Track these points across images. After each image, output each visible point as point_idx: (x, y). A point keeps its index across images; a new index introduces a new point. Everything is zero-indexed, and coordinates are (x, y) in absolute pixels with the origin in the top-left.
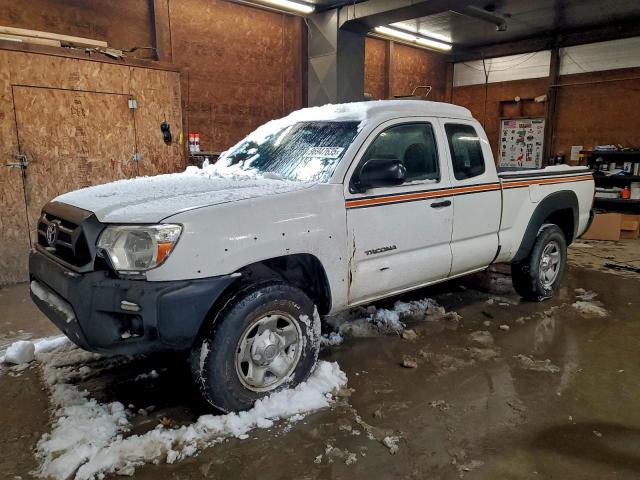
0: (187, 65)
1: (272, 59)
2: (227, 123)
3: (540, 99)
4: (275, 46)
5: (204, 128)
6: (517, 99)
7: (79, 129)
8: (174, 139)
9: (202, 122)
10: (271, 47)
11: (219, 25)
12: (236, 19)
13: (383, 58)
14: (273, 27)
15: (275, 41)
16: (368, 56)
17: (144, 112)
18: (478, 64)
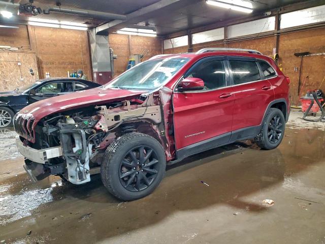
0: (43, 50)
1: (77, 45)
2: (60, 68)
5: (51, 70)
8: (35, 74)
9: (50, 68)
10: (76, 41)
11: (54, 36)
12: (62, 34)
13: (128, 41)
14: (76, 35)
15: (77, 39)
16: (120, 41)
17: (23, 66)
18: (169, 41)
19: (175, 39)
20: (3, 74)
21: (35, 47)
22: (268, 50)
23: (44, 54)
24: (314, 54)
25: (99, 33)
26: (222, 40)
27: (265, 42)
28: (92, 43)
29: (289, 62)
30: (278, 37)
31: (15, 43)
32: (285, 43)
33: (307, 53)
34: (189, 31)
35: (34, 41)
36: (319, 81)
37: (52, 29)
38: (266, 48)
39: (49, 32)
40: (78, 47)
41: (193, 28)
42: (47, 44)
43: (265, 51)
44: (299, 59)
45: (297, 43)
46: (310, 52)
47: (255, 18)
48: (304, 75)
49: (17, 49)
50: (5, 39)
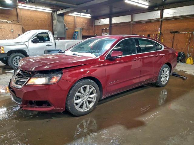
0: (25, 23)
1: (45, 21)
3: (108, 29)
4: (45, 19)
6: (104, 29)
7: (2, 35)
11: (32, 15)
12: (36, 14)
13: (74, 20)
14: (45, 15)
15: (45, 18)
16: (70, 19)
17: (15, 32)
18: (98, 21)
19: (101, 20)
20: (3, 37)
21: (21, 21)
22: (155, 29)
23: (26, 25)
24: (181, 33)
25: (59, 15)
26: (130, 22)
27: (154, 24)
28: (54, 20)
29: (167, 36)
30: (162, 22)
31: (9, 18)
32: (165, 26)
33: (177, 32)
34: (110, 16)
35: (20, 18)
36: (183, 47)
37: (31, 11)
38: (154, 28)
39: (29, 13)
40: (46, 22)
41: (113, 14)
42: (28, 19)
43: (154, 29)
44: (172, 35)
45: (172, 26)
46: (179, 31)
47: (150, 11)
48: (175, 44)
49: (10, 22)
50: (3, 16)
